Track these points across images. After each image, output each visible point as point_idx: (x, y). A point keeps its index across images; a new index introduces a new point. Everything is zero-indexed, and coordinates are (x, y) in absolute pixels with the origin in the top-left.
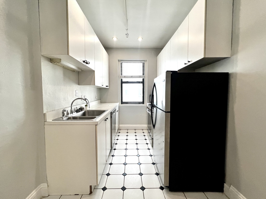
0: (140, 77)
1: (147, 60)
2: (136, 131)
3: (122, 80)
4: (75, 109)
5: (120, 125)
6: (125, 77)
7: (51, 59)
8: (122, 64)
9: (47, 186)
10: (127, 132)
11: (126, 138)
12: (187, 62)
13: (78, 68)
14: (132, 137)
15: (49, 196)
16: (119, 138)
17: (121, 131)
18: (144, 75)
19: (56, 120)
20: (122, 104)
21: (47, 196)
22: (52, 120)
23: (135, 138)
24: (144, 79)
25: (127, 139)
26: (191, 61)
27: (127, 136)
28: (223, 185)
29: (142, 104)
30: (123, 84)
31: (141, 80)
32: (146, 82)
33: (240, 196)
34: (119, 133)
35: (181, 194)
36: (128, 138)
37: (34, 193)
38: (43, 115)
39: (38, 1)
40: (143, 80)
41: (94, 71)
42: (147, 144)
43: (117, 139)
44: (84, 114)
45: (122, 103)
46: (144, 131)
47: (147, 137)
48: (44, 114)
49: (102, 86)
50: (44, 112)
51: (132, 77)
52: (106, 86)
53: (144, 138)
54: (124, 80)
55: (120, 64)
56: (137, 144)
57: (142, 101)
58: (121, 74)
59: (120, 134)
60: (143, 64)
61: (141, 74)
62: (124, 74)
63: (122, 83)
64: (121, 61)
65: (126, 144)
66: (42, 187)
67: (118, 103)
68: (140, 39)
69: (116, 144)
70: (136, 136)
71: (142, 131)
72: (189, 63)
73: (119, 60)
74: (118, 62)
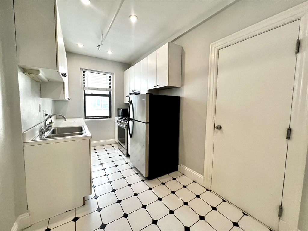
0: (106, 90)
1: (114, 73)
2: (104, 146)
3: (84, 91)
6: (89, 88)
7: (23, 69)
8: (84, 73)
9: (29, 215)
10: (95, 149)
11: (96, 154)
12: (156, 86)
14: (102, 153)
15: (32, 226)
20: (85, 119)
21: (30, 226)
22: (32, 140)
25: (98, 156)
26: (159, 86)
27: (96, 152)
28: (178, 166)
29: (109, 118)
30: (87, 97)
31: (107, 93)
32: (113, 95)
33: (186, 168)
35: (156, 179)
39: (13, 1)
40: (110, 93)
41: (64, 82)
42: (120, 155)
44: (54, 132)
45: (86, 117)
46: (113, 145)
47: (118, 150)
48: (23, 134)
50: (23, 132)
51: (97, 89)
53: (115, 151)
55: (83, 73)
56: (110, 157)
57: (109, 115)
60: (109, 76)
61: (108, 87)
63: (85, 95)
64: (84, 70)
65: (99, 160)
66: (20, 218)
67: (81, 118)
68: (109, 53)
70: (106, 151)
71: (111, 146)
72: (157, 87)
73: (81, 69)
74: (81, 70)
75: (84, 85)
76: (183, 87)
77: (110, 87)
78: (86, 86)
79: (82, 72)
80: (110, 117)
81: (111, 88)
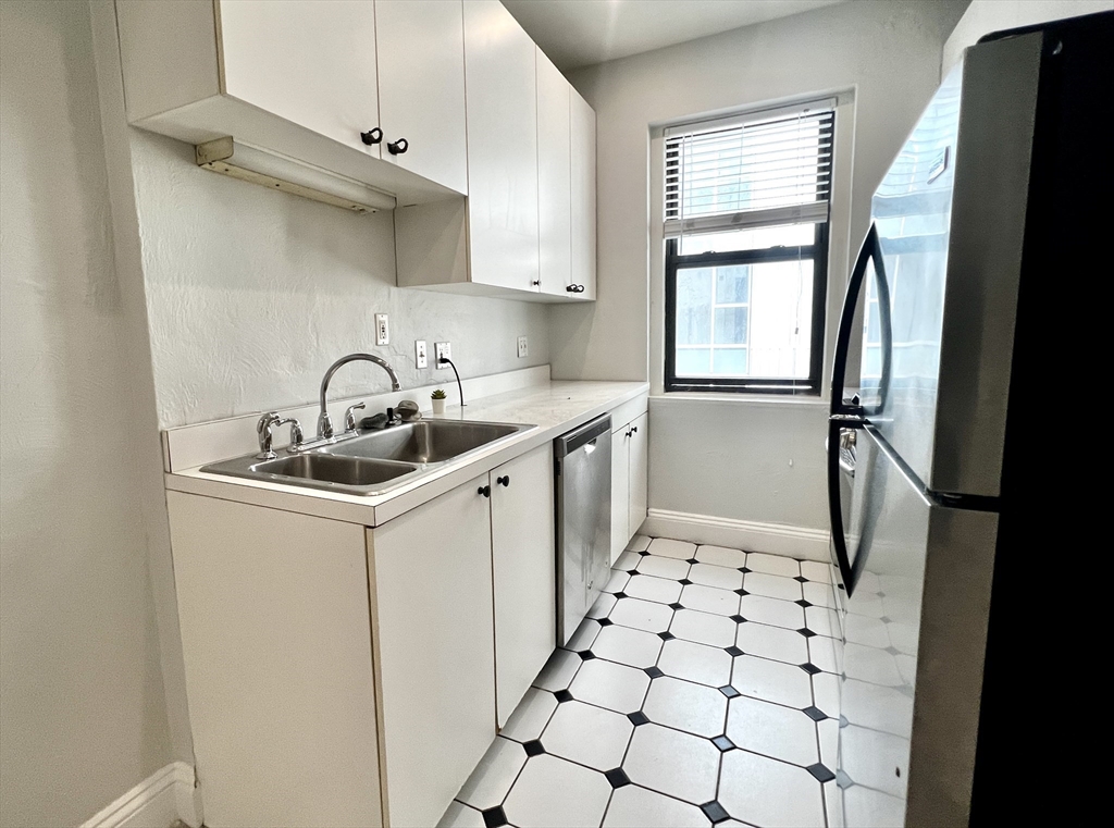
0: (799, 214)
1: (852, 91)
2: (753, 562)
3: (672, 246)
4: (348, 411)
5: (655, 512)
6: (693, 226)
7: (195, 146)
8: (675, 146)
10: (693, 561)
11: (673, 592)
13: (369, 188)
14: (711, 598)
16: (633, 587)
17: (655, 547)
18: (827, 196)
19: (219, 469)
20: (669, 388)
22: (201, 470)
23: (732, 604)
24: (827, 224)
25: (676, 606)
27: (685, 582)
29: (808, 392)
30: (682, 275)
31: (803, 235)
34: (644, 554)
36: (688, 597)
37: (132, 801)
38: (159, 437)
40: (823, 233)
41: (466, 198)
42: (811, 669)
43: (620, 595)
45: (672, 382)
46: (807, 570)
47: (816, 620)
48: (161, 434)
49: (535, 289)
50: (162, 425)
51: (740, 221)
52: (569, 289)
53: (797, 618)
54: (689, 246)
56: (734, 651)
58: (665, 210)
59: (644, 566)
60: (822, 122)
61: (809, 196)
62: (687, 211)
63: (674, 263)
64: (669, 133)
65: (666, 636)
67: (647, 385)
69: (605, 622)
70: (742, 592)
71: (793, 569)
73: (652, 129)
74: (653, 135)
75: (672, 213)
77: (825, 192)
79: (663, 142)
80: (814, 385)
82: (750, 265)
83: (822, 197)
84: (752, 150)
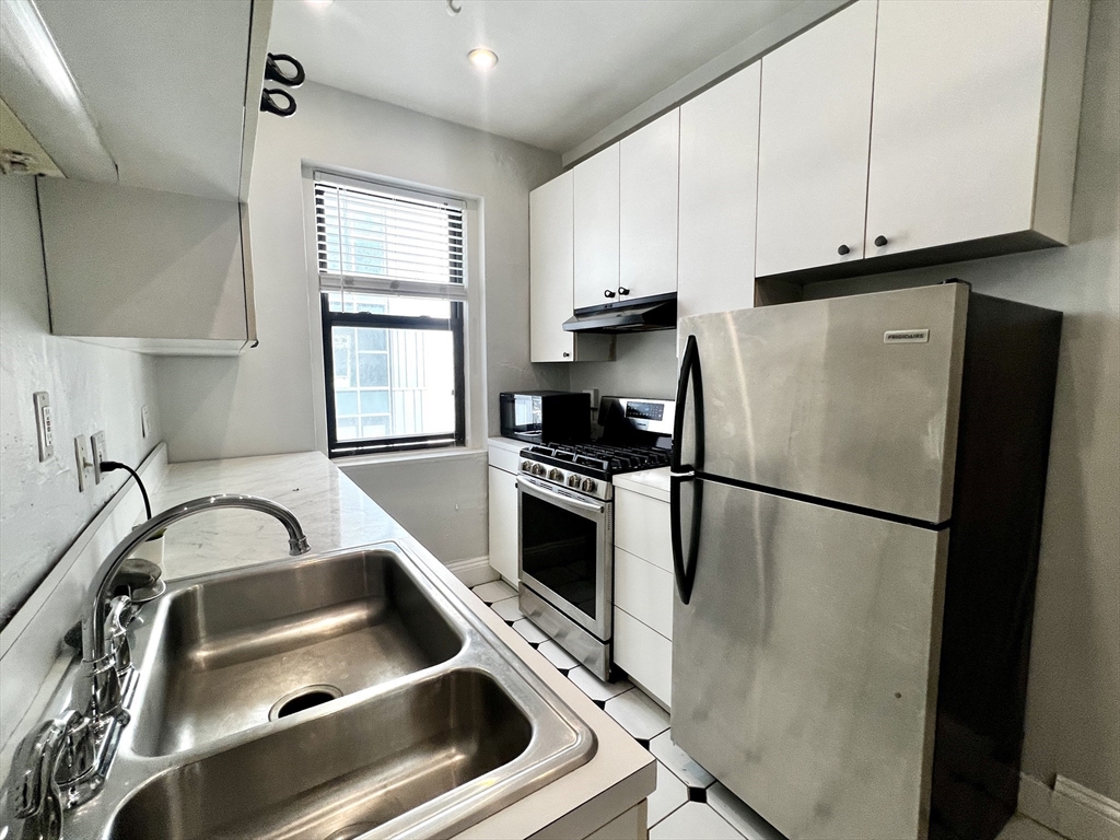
0: (437, 291)
1: (476, 202)
3: (326, 301)
6: (350, 284)
8: (322, 193)
18: (458, 280)
20: (332, 455)
24: (461, 304)
29: (456, 445)
31: (441, 309)
40: (457, 309)
45: (335, 448)
51: (395, 288)
54: (340, 302)
55: (318, 192)
58: (318, 261)
60: (451, 217)
61: (444, 278)
63: (330, 320)
64: (320, 179)
67: (313, 455)
68: (483, 61)
73: (304, 167)
74: (304, 175)
75: (323, 265)
76: (1096, 245)
77: (456, 276)
78: (332, 269)
79: (312, 186)
80: (460, 437)
81: (461, 281)
82: (387, 330)
83: (455, 280)
84: (398, 223)
